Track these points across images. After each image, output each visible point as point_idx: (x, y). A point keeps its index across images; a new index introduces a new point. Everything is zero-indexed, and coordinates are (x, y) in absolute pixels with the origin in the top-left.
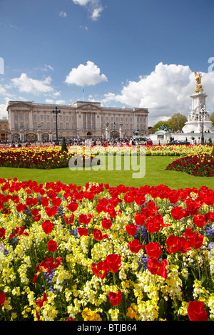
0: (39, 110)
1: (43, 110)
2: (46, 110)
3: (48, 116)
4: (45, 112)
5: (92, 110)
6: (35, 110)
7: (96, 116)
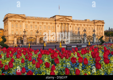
0: (29, 21)
1: (32, 21)
2: (34, 21)
3: (36, 25)
4: (34, 22)
5: (67, 21)
6: (27, 20)
7: (69, 26)
